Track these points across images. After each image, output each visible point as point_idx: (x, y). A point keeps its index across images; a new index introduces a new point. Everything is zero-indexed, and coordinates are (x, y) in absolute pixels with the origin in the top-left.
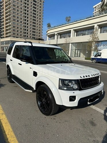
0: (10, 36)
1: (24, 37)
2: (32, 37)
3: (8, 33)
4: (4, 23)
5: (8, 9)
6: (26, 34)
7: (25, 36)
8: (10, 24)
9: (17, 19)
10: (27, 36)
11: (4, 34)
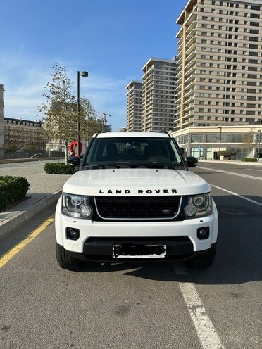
0: (191, 124)
1: (225, 122)
2: (244, 120)
3: (187, 119)
4: (182, 99)
5: (190, 68)
6: (230, 115)
7: (227, 119)
8: (194, 97)
9: (207, 85)
10: (233, 119)
11: (179, 122)
